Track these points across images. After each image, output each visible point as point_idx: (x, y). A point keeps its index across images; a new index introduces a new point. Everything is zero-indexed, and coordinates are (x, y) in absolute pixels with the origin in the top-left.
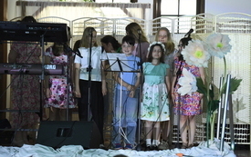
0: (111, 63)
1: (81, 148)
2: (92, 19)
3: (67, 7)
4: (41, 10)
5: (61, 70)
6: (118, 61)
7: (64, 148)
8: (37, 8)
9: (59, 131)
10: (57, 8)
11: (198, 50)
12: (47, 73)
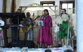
0: (38, 23)
1: (27, 48)
2: (39, 11)
3: (33, 8)
4: (26, 9)
5: (23, 26)
6: (40, 23)
7: (23, 48)
8: (25, 8)
9: (22, 43)
10: (31, 8)
11: (60, 19)
12: (20, 27)
